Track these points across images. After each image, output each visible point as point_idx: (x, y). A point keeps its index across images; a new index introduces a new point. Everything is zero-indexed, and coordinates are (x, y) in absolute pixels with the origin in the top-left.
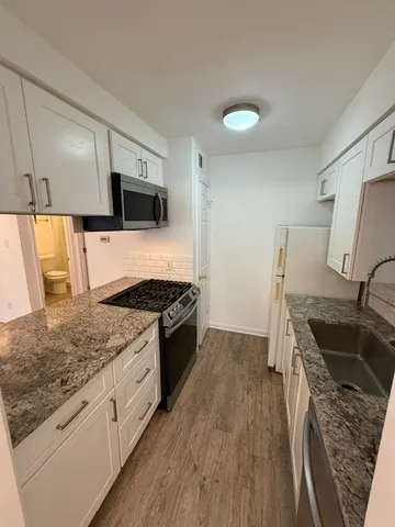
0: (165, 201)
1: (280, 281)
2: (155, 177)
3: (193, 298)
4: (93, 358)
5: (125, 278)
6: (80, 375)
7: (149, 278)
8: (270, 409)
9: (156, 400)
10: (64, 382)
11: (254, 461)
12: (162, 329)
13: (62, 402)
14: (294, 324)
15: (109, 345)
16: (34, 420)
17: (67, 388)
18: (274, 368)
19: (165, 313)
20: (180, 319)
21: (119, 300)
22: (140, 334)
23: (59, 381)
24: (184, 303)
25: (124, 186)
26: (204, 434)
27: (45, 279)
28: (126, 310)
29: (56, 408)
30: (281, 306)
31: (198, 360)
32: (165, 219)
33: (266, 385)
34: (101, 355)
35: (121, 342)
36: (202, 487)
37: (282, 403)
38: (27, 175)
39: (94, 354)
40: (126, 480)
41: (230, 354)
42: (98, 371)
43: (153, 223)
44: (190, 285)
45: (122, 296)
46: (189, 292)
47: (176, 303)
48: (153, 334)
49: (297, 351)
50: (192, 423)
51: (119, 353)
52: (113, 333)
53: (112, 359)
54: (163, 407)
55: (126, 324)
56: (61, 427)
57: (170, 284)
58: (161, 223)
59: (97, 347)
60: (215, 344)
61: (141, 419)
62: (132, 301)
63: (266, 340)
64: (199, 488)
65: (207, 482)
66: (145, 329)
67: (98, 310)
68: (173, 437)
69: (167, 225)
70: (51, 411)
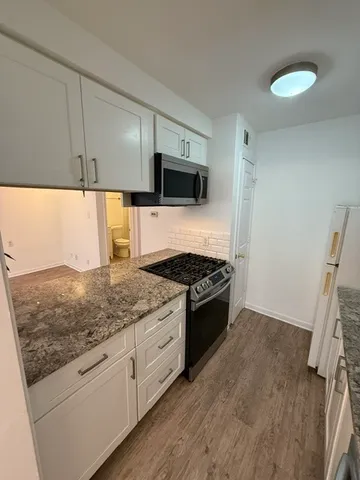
0: (206, 179)
1: (332, 271)
2: (198, 156)
3: (226, 276)
4: (119, 317)
5: (167, 250)
6: (104, 331)
7: (188, 252)
8: (304, 417)
9: (179, 367)
10: (90, 334)
11: (275, 471)
12: (189, 302)
13: (83, 351)
14: (344, 326)
15: (135, 308)
16: (58, 361)
17: (91, 339)
18: (316, 369)
19: (193, 287)
20: (208, 295)
21: (156, 269)
22: (165, 303)
23: (87, 331)
24: (214, 280)
25: (165, 165)
26: (221, 417)
27: (114, 245)
28: (159, 279)
29: (78, 356)
30: (330, 299)
31: (228, 338)
32: (205, 196)
33: (302, 387)
34: (126, 316)
35: (145, 308)
36: (210, 474)
37: (321, 415)
38: (80, 156)
39: (121, 314)
40: (143, 433)
41: (264, 340)
42: (119, 330)
43: (191, 200)
44: (224, 263)
45: (159, 266)
46: (222, 270)
47: (206, 279)
48: (180, 305)
49: (343, 363)
50: (212, 400)
51: (141, 317)
52: (142, 298)
53: (133, 322)
54: (186, 376)
55: (156, 292)
56: (82, 373)
57: (205, 260)
58: (201, 200)
59: (125, 308)
60: (249, 326)
61: (161, 382)
62: (168, 271)
63: (309, 334)
64: (206, 474)
65: (217, 471)
66: (170, 299)
67: (137, 275)
68: (191, 409)
69: (206, 203)
70: (73, 357)
